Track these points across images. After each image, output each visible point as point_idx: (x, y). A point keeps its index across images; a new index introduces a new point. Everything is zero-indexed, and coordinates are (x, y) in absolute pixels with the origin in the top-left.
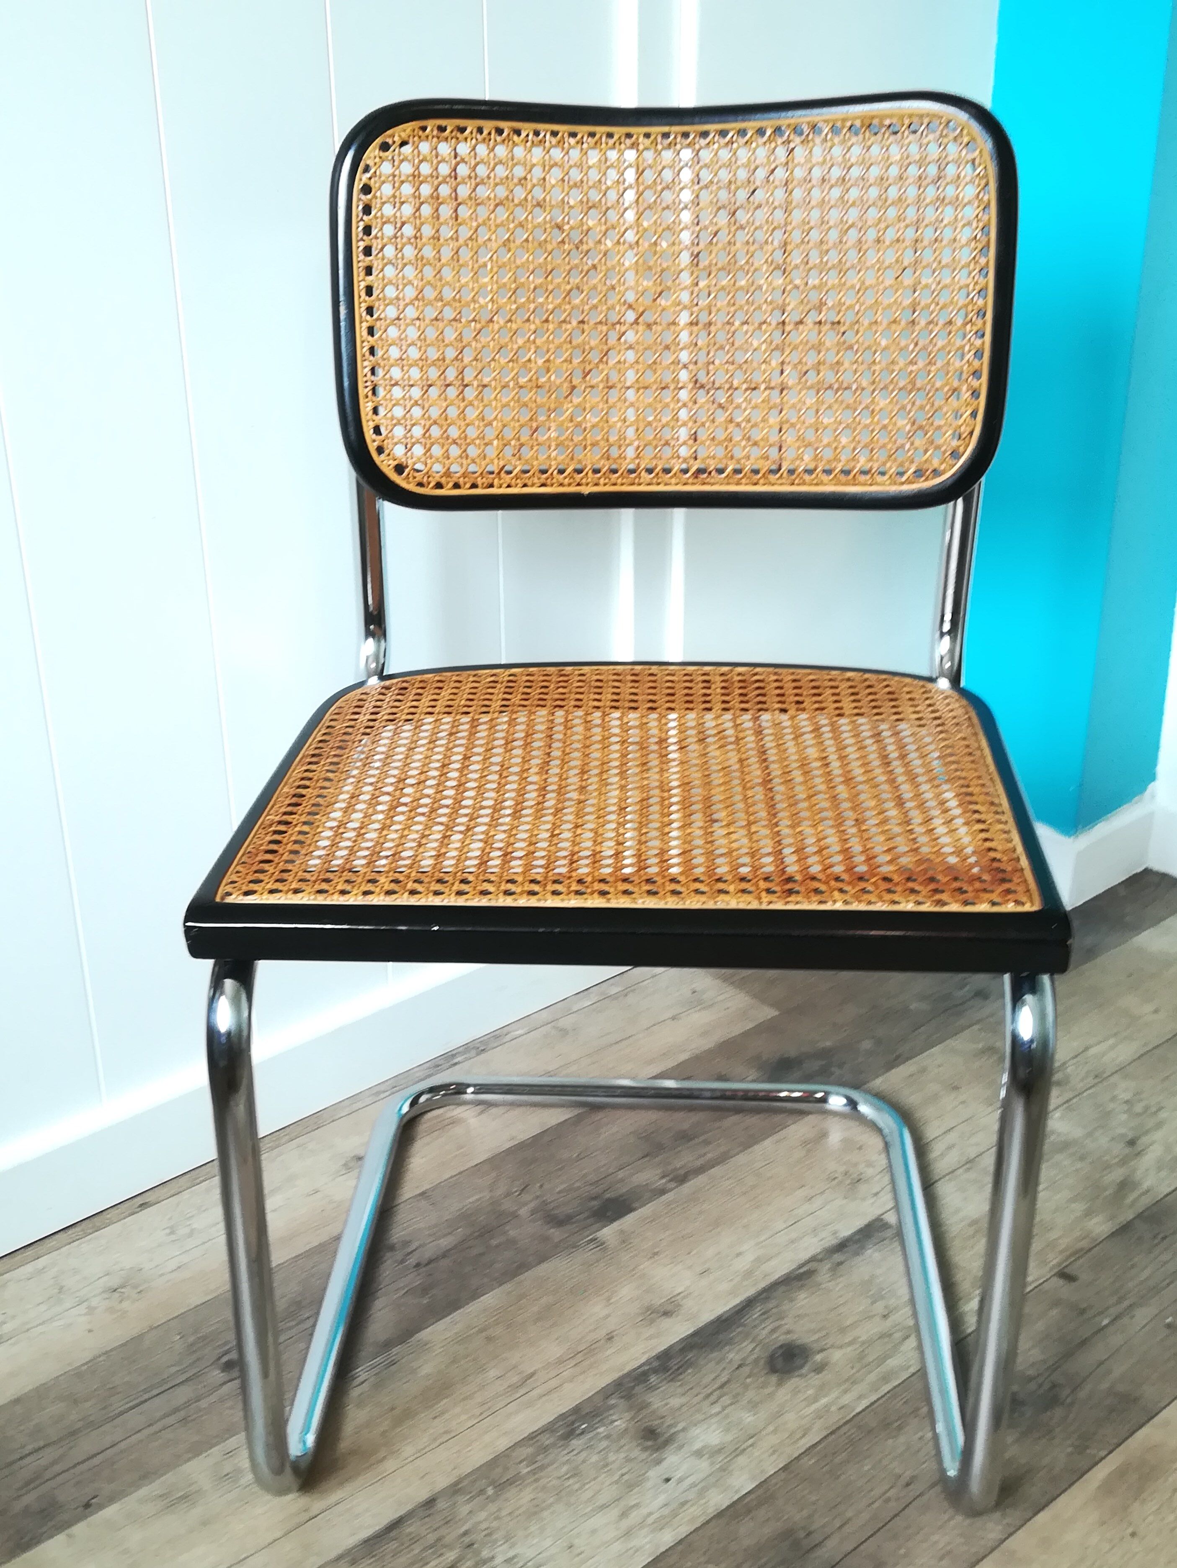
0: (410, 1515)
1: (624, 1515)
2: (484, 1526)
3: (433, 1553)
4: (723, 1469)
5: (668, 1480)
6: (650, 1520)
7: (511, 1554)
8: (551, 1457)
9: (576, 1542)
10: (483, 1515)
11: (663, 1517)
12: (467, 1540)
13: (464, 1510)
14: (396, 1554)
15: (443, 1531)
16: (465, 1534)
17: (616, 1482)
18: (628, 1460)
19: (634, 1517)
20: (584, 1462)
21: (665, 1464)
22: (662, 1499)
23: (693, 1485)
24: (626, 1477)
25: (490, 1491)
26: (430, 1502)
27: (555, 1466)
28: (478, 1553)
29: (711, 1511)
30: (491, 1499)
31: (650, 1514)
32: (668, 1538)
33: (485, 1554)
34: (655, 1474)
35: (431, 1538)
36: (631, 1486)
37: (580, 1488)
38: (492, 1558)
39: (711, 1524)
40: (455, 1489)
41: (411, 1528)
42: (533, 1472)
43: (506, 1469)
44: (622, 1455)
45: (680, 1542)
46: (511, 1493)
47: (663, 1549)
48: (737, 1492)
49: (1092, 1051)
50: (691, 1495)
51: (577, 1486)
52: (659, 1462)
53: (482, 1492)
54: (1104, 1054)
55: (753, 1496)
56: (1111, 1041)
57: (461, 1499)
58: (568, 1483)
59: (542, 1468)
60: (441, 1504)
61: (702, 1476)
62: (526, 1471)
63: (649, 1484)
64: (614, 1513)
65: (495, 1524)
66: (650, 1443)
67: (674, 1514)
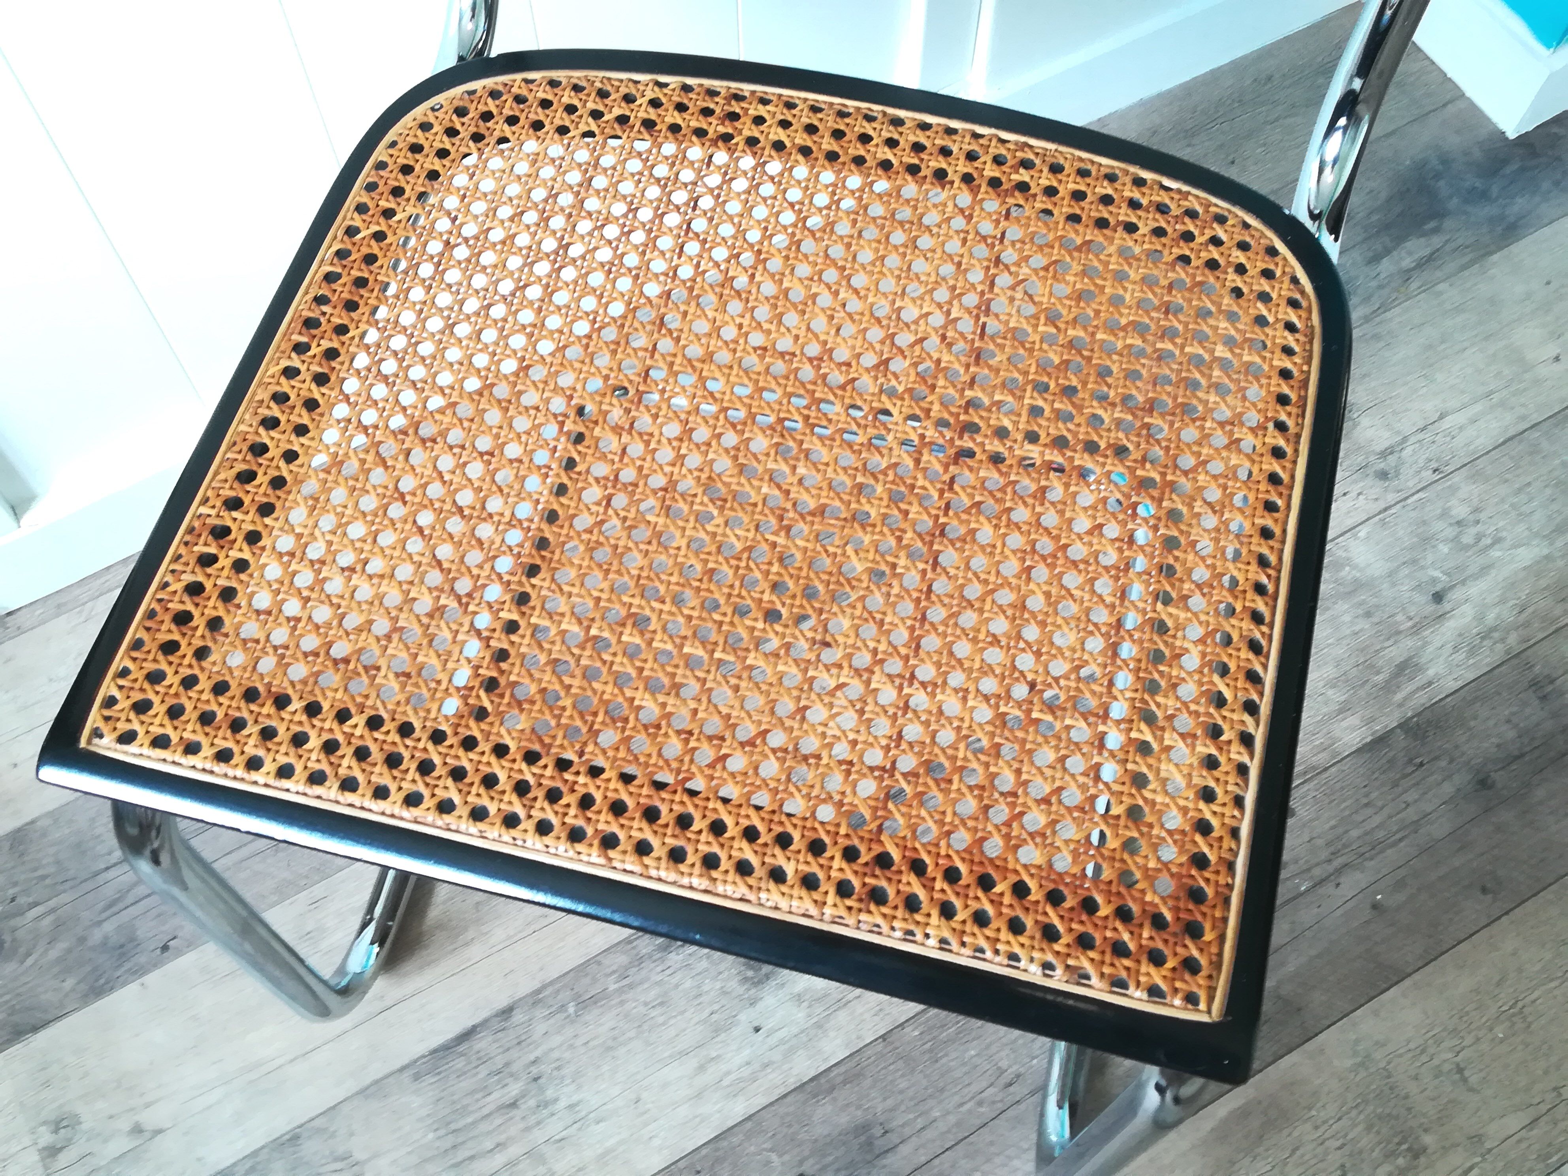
0: (485, 1023)
1: (701, 1068)
2: (556, 1054)
3: (499, 1081)
4: (819, 1025)
5: (757, 1030)
6: (725, 1083)
7: (575, 1098)
8: (644, 973)
9: (644, 1095)
10: (557, 1040)
11: (740, 1080)
12: (534, 1070)
13: (540, 1028)
14: (462, 1074)
15: (514, 1053)
16: (534, 1062)
17: (704, 1021)
18: (724, 993)
19: (713, 1073)
20: (677, 986)
21: (760, 1006)
22: (746, 1053)
23: (782, 1042)
24: (715, 1017)
25: (571, 1009)
26: (507, 1012)
27: (646, 986)
28: (542, 1090)
29: (792, 1082)
30: (571, 1020)
31: (728, 1073)
32: (739, 1109)
33: (550, 1093)
34: (746, 1017)
35: (499, 1061)
36: (717, 1030)
37: (663, 1024)
38: (556, 1100)
39: (789, 1099)
40: (535, 998)
41: (482, 1044)
42: (621, 991)
43: (595, 980)
44: (718, 985)
45: (749, 1118)
46: (590, 1016)
47: (730, 1123)
48: (826, 1060)
49: (1448, 422)
50: (776, 1056)
51: (661, 1020)
52: (753, 1003)
53: (563, 1007)
54: (1461, 428)
55: (842, 1069)
56: (1478, 407)
57: (540, 1012)
58: (654, 1013)
59: (631, 986)
60: (518, 1017)
61: (795, 1030)
62: (613, 987)
63: (736, 1031)
64: (692, 1063)
65: (567, 1055)
66: (750, 973)
67: (753, 1078)
